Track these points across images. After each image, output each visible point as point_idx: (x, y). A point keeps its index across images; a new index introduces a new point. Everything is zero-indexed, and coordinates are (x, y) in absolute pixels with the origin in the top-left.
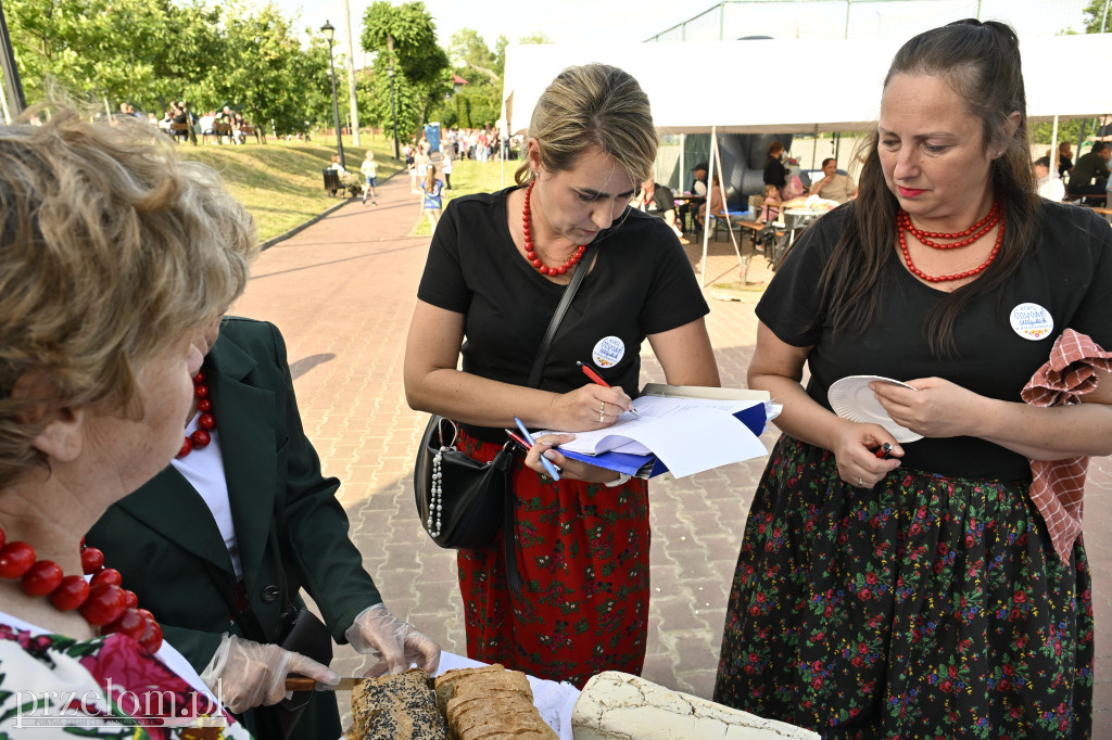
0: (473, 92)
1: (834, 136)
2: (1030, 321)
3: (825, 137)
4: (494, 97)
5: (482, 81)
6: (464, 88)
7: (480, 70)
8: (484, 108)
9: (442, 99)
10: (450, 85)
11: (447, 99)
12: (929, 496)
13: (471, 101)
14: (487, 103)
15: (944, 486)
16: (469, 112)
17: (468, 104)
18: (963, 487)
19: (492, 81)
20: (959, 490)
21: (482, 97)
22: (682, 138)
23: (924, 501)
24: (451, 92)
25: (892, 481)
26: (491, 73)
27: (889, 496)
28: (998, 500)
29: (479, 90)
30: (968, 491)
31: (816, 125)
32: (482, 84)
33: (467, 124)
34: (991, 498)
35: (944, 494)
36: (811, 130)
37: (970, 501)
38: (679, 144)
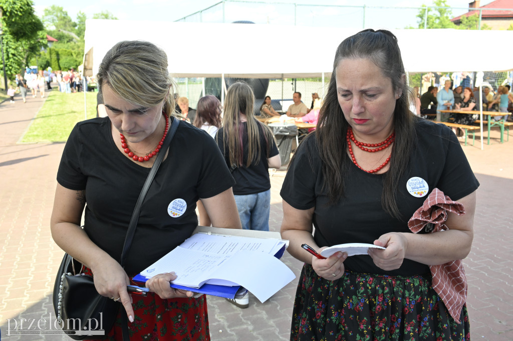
0: (61, 47)
1: (293, 80)
2: (417, 186)
3: (288, 80)
4: (76, 50)
5: (68, 40)
6: (54, 44)
7: (66, 33)
8: (69, 58)
9: (38, 51)
10: (45, 42)
11: (42, 51)
12: (383, 288)
13: (60, 53)
14: (72, 55)
15: (390, 281)
16: (58, 60)
17: (58, 55)
18: (400, 280)
19: (74, 40)
20: (398, 282)
21: (68, 50)
22: (203, 80)
23: (380, 291)
24: (46, 46)
25: (362, 282)
26: (73, 35)
27: (362, 291)
28: (420, 285)
29: (66, 45)
30: (403, 282)
31: (283, 75)
32: (68, 42)
33: (57, 67)
34: (416, 285)
35: (390, 286)
36: (280, 77)
37: (405, 288)
38: (201, 83)
